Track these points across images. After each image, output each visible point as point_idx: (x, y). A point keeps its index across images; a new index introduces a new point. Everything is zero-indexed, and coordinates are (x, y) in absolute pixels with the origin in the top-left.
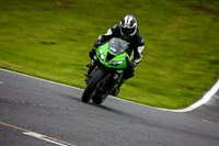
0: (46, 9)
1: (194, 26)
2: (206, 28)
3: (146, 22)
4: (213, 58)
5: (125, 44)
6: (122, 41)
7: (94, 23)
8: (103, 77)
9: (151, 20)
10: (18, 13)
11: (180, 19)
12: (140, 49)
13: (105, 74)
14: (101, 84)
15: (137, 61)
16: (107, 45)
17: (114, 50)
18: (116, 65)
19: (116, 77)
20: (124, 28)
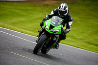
5: (61, 20)
6: (59, 18)
8: (46, 39)
12: (70, 23)
13: (48, 37)
14: (45, 44)
17: (54, 23)
18: (55, 32)
19: (55, 39)
20: (60, 11)
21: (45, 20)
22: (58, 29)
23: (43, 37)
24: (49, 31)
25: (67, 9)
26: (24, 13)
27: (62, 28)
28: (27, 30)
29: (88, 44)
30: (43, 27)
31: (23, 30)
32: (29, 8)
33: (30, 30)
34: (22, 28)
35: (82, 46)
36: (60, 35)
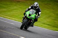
0: (26, 5)
5: (35, 11)
6: (34, 10)
8: (27, 22)
10: (19, 6)
13: (28, 21)
14: (27, 24)
15: (39, 16)
16: (29, 11)
17: (31, 13)
18: (32, 18)
19: (32, 21)
20: (34, 6)
21: (26, 11)
22: (33, 16)
23: (26, 20)
24: (29, 17)
25: (38, 5)
26: (5, 6)
27: (35, 16)
28: (7, 16)
29: (43, 24)
30: (25, 15)
31: (5, 16)
32: (8, 3)
33: (9, 16)
34: (4, 15)
35: (40, 25)
36: (34, 19)
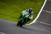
1: (31, 5)
2: (34, 5)
3: (20, 4)
4: (35, 12)
7: (8, 4)
9: (21, 3)
11: (27, 3)
